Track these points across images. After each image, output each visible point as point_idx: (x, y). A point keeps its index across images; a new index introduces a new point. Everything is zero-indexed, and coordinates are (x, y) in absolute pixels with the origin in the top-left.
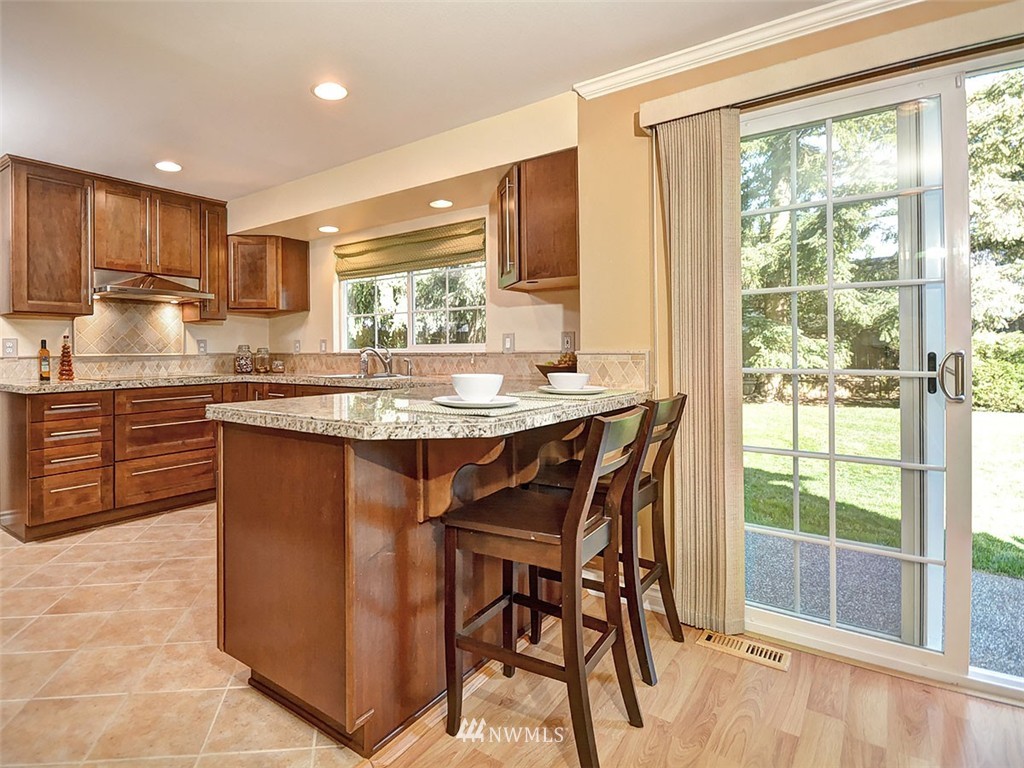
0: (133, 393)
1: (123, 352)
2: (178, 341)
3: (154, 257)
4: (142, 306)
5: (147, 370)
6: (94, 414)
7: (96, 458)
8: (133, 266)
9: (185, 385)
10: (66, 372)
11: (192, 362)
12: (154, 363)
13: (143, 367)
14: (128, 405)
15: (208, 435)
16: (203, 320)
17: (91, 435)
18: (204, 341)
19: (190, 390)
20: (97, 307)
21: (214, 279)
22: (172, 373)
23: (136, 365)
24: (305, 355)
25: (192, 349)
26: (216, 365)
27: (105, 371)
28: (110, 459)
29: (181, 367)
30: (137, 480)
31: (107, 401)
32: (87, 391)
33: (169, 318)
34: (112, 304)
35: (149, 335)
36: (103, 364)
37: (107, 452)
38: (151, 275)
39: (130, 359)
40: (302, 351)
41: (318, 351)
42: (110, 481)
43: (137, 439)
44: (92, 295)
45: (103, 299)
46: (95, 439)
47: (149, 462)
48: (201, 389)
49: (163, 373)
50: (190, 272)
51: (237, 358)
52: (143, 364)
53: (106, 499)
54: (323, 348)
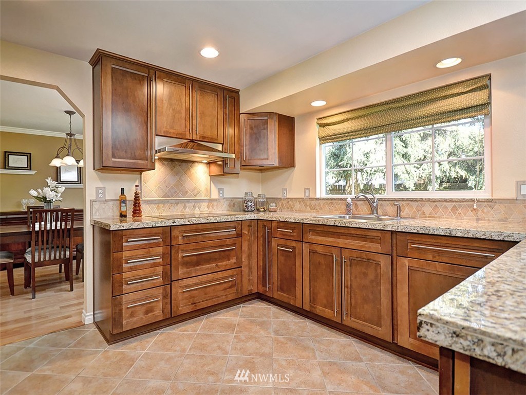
0: (183, 228)
1: (172, 197)
2: (207, 190)
3: (199, 129)
4: (184, 164)
5: (187, 210)
6: (157, 245)
7: (159, 279)
8: (181, 134)
9: (218, 222)
10: (137, 212)
11: (215, 203)
12: (191, 205)
13: (185, 207)
14: (180, 238)
15: (232, 259)
16: (224, 174)
17: (155, 261)
18: (222, 189)
19: (221, 225)
20: (157, 165)
21: (232, 144)
22: (202, 213)
23: (180, 206)
24: (292, 199)
25: (215, 195)
26: (230, 205)
27: (161, 210)
28: (169, 280)
29: (208, 207)
30: (186, 295)
31: (167, 233)
32: (153, 227)
33: (200, 174)
34: (166, 163)
35: (189, 185)
36: (160, 205)
37: (166, 273)
38: (192, 141)
39: (177, 201)
40: (288, 197)
41: (302, 196)
42: (168, 296)
43: (188, 263)
44: (155, 156)
45: (160, 159)
46: (158, 265)
47: (195, 280)
48: (228, 225)
49: (197, 211)
50: (217, 140)
51: (245, 201)
52: (185, 205)
53: (165, 310)
54: (307, 195)
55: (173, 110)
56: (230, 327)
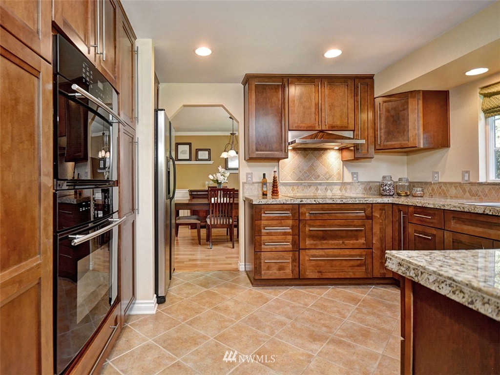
0: (310, 207)
1: (305, 180)
2: (339, 174)
3: (328, 120)
4: (316, 152)
5: (319, 191)
6: (287, 218)
7: (289, 246)
8: (310, 127)
9: (344, 204)
10: (275, 192)
11: (348, 187)
12: (324, 187)
13: (317, 189)
14: (307, 214)
15: (361, 239)
16: (356, 159)
17: (286, 231)
18: (357, 173)
19: (348, 207)
20: (290, 154)
21: (364, 129)
22: (334, 195)
23: (313, 188)
24: (445, 183)
25: (348, 178)
26: (365, 189)
27: (296, 191)
28: (297, 248)
29: (341, 190)
30: (313, 263)
31: (296, 210)
32: (284, 204)
33: (333, 159)
34: (299, 152)
35: (321, 170)
36: (294, 187)
37: (295, 242)
38: (321, 131)
39: (309, 184)
40: (440, 181)
41: (460, 181)
42: (296, 260)
43: (314, 236)
44: (288, 147)
45: (294, 149)
46: (288, 234)
47: (321, 252)
48: (356, 207)
49: (329, 194)
50: (347, 127)
51: (382, 185)
52: (317, 188)
53: (294, 271)
54: (466, 178)
55: (304, 107)
56: (355, 300)
